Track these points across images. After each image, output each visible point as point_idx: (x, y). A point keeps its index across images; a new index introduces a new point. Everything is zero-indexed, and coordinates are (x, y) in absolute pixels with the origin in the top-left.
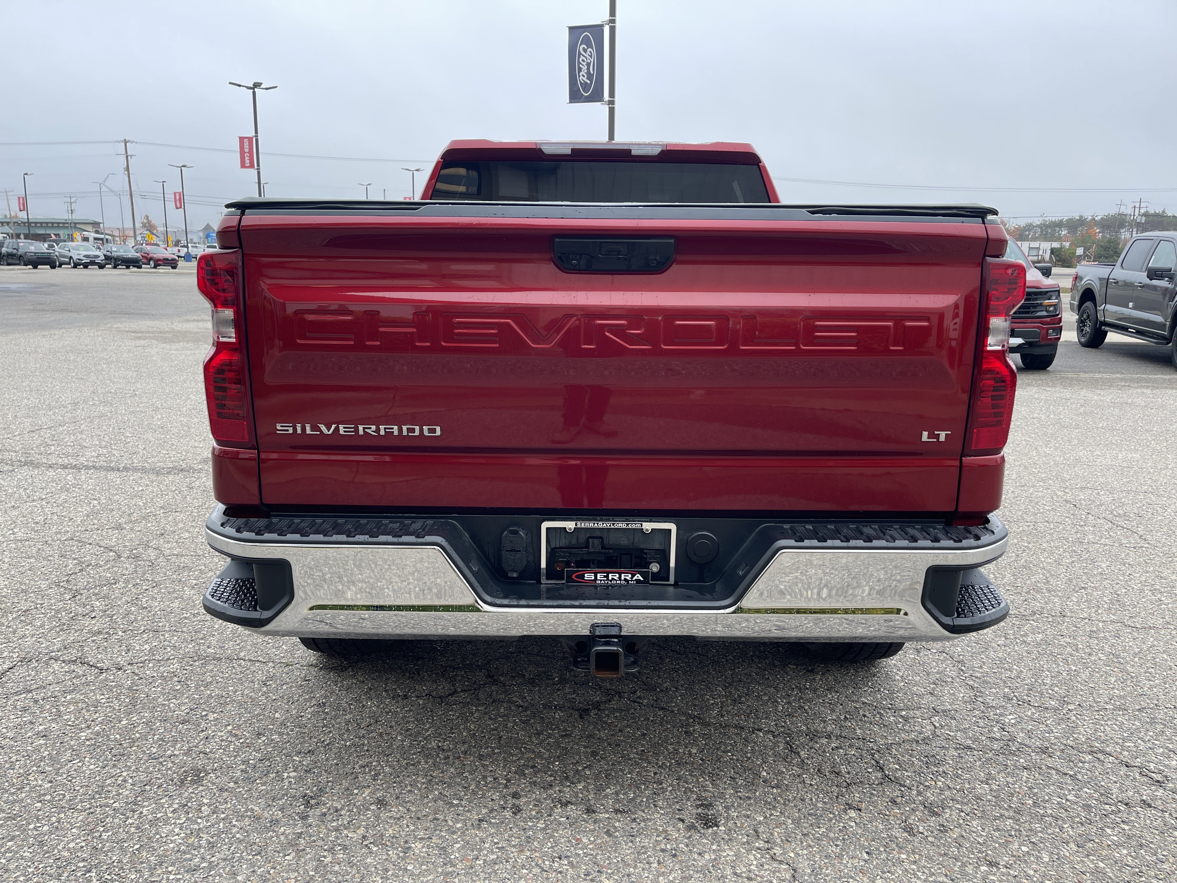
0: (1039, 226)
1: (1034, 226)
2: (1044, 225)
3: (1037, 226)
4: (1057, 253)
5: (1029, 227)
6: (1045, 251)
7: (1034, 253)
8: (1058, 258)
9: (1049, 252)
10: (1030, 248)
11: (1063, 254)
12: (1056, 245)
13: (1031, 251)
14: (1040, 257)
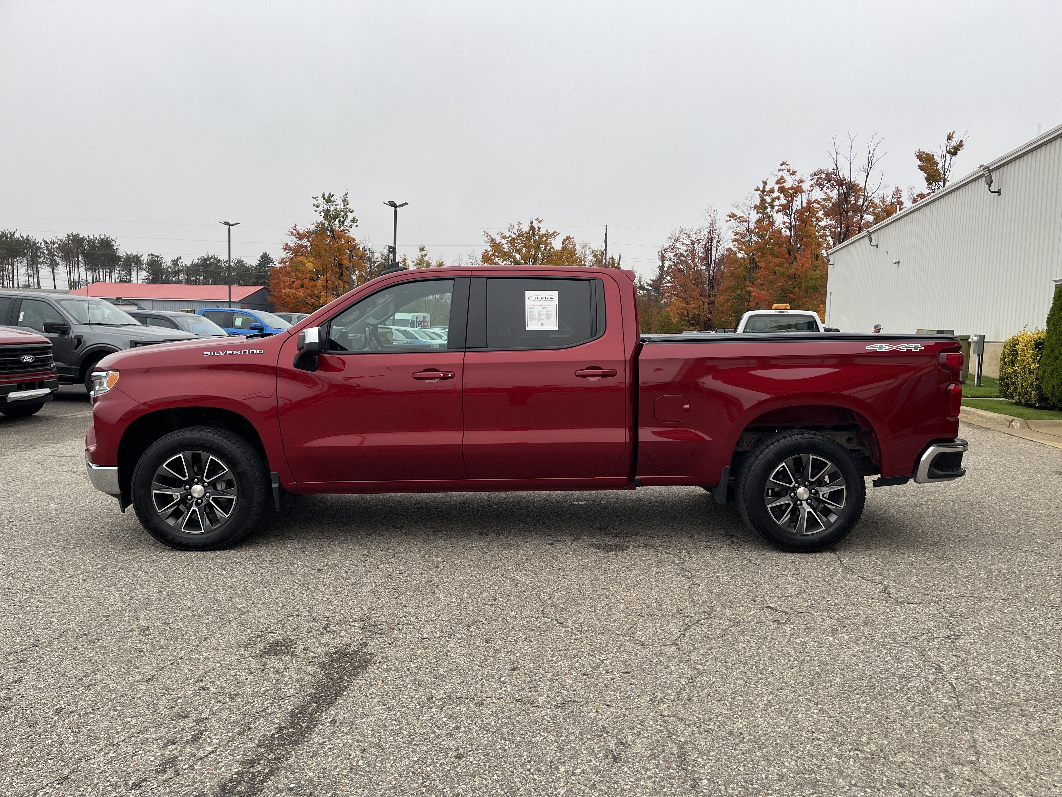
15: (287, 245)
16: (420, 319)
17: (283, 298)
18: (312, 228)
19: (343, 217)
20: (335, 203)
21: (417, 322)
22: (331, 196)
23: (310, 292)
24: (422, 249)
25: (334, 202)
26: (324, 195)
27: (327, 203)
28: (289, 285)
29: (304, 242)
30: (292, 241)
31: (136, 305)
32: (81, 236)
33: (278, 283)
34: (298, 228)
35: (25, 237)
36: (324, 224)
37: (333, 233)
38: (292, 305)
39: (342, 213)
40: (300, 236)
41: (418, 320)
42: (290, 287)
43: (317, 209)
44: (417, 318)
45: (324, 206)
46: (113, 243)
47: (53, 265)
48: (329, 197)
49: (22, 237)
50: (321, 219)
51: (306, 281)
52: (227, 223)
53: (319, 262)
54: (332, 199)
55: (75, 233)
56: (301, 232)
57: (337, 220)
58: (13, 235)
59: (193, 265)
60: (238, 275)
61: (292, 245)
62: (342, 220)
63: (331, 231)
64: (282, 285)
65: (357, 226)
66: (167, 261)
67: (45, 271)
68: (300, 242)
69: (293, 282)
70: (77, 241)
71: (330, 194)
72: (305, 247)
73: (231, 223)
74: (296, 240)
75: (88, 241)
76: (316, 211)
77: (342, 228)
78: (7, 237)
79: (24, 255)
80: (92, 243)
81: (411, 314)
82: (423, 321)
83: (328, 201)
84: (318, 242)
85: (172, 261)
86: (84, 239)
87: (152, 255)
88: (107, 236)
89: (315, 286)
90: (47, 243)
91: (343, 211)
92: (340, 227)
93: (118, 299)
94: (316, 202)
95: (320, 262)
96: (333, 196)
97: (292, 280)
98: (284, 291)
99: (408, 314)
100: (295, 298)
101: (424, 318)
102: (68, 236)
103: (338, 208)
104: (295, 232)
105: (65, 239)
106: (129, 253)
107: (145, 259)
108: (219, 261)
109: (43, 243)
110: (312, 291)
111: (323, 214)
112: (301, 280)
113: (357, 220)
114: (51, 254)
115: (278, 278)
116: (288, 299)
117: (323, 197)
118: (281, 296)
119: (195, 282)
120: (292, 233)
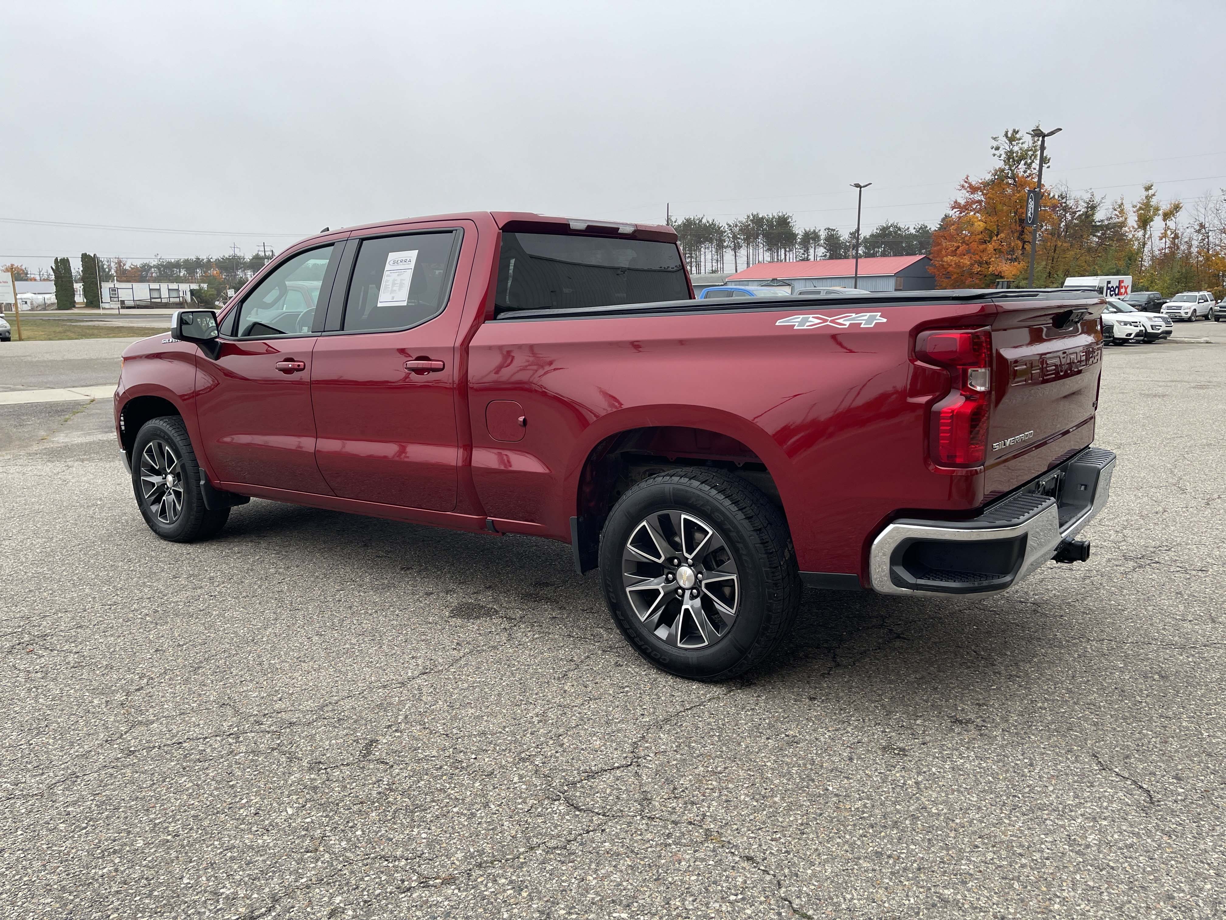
0: (157, 267)
1: (151, 267)
2: (162, 266)
3: (154, 266)
4: (198, 295)
5: (146, 268)
6: (185, 293)
7: (174, 294)
8: (199, 300)
9: (189, 294)
10: (169, 290)
11: (203, 295)
12: (194, 286)
13: (171, 292)
14: (181, 299)
15: (956, 202)
16: (1114, 283)
17: (944, 268)
18: (988, 177)
19: (1031, 158)
20: (1021, 141)
21: (1108, 288)
22: (1016, 132)
23: (978, 258)
24: (1148, 189)
25: (1020, 139)
26: (1007, 132)
27: (1011, 143)
28: (953, 251)
29: (978, 196)
30: (962, 197)
31: (789, 285)
32: (760, 216)
33: (941, 250)
34: (970, 180)
35: (710, 222)
36: (1002, 171)
37: (1015, 181)
38: (955, 276)
39: (1030, 153)
40: (973, 189)
41: (1110, 286)
42: (954, 253)
43: (997, 152)
44: (1109, 282)
45: (1005, 146)
46: (790, 220)
47: (736, 248)
48: (1012, 135)
49: (708, 222)
50: (1000, 164)
51: (974, 245)
52: (857, 186)
53: (992, 220)
54: (1018, 136)
55: (755, 213)
56: (974, 183)
57: (1023, 162)
58: (701, 221)
59: (872, 236)
60: (921, 243)
61: (962, 202)
62: (1029, 161)
63: (1013, 177)
64: (944, 252)
65: (1048, 167)
66: (844, 235)
67: (729, 255)
68: (972, 196)
69: (958, 247)
70: (758, 221)
71: (1014, 131)
72: (980, 202)
73: (862, 185)
74: (967, 194)
75: (767, 220)
76: (994, 155)
77: (1029, 172)
78: (695, 224)
79: (711, 241)
80: (770, 222)
81: (1099, 278)
82: (1119, 287)
83: (1011, 140)
84: (993, 194)
85: (851, 234)
86: (763, 218)
87: (829, 229)
88: (784, 213)
89: (983, 251)
90: (730, 226)
91: (1031, 150)
92: (1025, 172)
93: (773, 280)
94: (995, 144)
95: (995, 218)
96: (1018, 132)
97: (956, 244)
98: (945, 259)
99: (1095, 277)
100: (958, 265)
101: (1121, 282)
102: (748, 217)
103: (1025, 146)
104: (966, 185)
105: (745, 220)
106: (808, 230)
107: (823, 235)
108: (899, 229)
109: (727, 227)
110: (980, 257)
111: (1004, 156)
112: (968, 245)
113: (1049, 160)
114: (735, 237)
115: (940, 244)
116: (950, 269)
117: (1006, 135)
118: (943, 265)
119: (873, 255)
120: (963, 186)
